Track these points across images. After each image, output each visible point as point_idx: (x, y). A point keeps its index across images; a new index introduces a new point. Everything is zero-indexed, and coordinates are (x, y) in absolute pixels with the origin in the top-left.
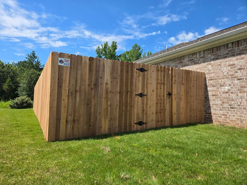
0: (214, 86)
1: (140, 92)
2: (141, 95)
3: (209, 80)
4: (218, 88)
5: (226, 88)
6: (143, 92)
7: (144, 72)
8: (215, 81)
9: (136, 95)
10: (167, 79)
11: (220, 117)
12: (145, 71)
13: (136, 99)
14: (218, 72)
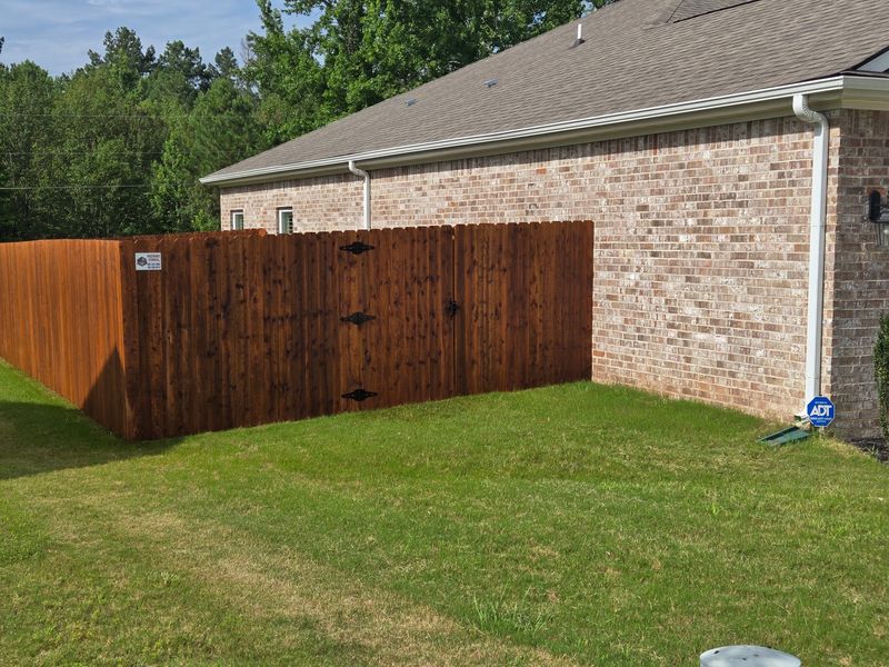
0: (610, 268)
1: (355, 309)
2: (359, 319)
3: (601, 246)
4: (617, 276)
5: (632, 276)
6: (365, 311)
7: (364, 253)
8: (612, 250)
9: (342, 319)
10: (443, 262)
11: (621, 364)
12: (367, 248)
13: (343, 330)
14: (618, 223)
